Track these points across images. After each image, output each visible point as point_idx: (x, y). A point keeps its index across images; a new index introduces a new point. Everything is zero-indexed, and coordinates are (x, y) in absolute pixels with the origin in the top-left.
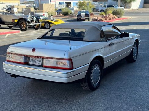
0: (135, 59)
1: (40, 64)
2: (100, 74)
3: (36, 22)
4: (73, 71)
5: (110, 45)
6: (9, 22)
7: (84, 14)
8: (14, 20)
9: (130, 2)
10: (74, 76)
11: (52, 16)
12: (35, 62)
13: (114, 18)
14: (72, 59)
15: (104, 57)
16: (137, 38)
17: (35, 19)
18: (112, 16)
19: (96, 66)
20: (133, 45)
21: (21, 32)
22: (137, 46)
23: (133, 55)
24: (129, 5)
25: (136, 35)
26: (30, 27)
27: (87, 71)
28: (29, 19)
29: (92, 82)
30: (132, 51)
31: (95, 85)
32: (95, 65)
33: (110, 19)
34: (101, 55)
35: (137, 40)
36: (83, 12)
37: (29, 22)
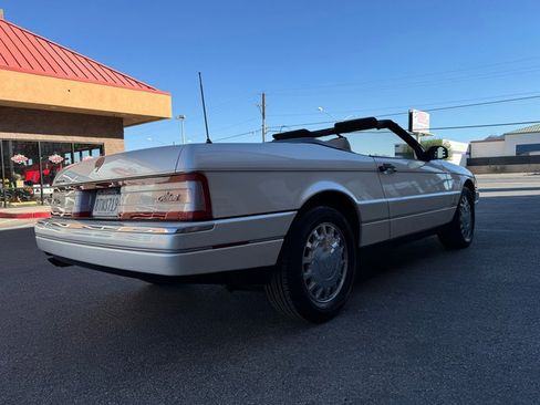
2: (346, 261)
4: (211, 227)
5: (381, 169)
12: (105, 206)
14: (207, 175)
15: (359, 203)
16: (467, 178)
19: (328, 227)
20: (459, 192)
23: (462, 226)
27: (285, 238)
31: (324, 303)
32: (324, 226)
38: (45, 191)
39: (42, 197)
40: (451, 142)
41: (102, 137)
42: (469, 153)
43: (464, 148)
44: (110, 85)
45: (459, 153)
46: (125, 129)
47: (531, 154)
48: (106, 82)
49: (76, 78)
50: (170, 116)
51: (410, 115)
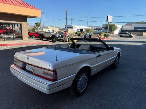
0: (117, 66)
3: (61, 38)
4: (57, 83)
5: (97, 57)
6: (47, 37)
7: (88, 35)
8: (49, 36)
9: (114, 30)
11: (70, 35)
12: (29, 68)
13: (105, 38)
15: (91, 67)
16: (119, 51)
17: (60, 36)
18: (103, 37)
19: (83, 74)
20: (116, 56)
21: (52, 42)
22: (119, 57)
23: (116, 63)
24: (113, 32)
25: (118, 49)
26: (58, 40)
27: (74, 80)
28: (57, 36)
29: (79, 89)
30: (115, 61)
31: (82, 91)
33: (102, 38)
34: (89, 65)
35: (119, 53)
36: (88, 34)
37: (57, 38)
38: (5, 37)
39: (4, 38)
40: (117, 25)
41: (21, 22)
42: (122, 28)
43: (121, 27)
44: (23, 7)
45: (119, 28)
46: (27, 19)
47: (138, 29)
48: (22, 6)
49: (13, 4)
50: (41, 16)
51: (108, 17)
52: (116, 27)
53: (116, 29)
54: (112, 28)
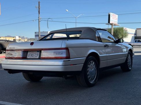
0: (130, 69)
1: (38, 57)
2: (96, 72)
4: (70, 60)
5: (105, 46)
10: (71, 65)
12: (33, 55)
14: (69, 48)
16: (130, 48)
22: (131, 57)
23: (128, 64)
27: (84, 64)
29: (88, 77)
30: (127, 59)
32: (92, 61)
40: (127, 29)
51: (109, 16)
52: (126, 33)
53: (126, 36)
54: (118, 35)
